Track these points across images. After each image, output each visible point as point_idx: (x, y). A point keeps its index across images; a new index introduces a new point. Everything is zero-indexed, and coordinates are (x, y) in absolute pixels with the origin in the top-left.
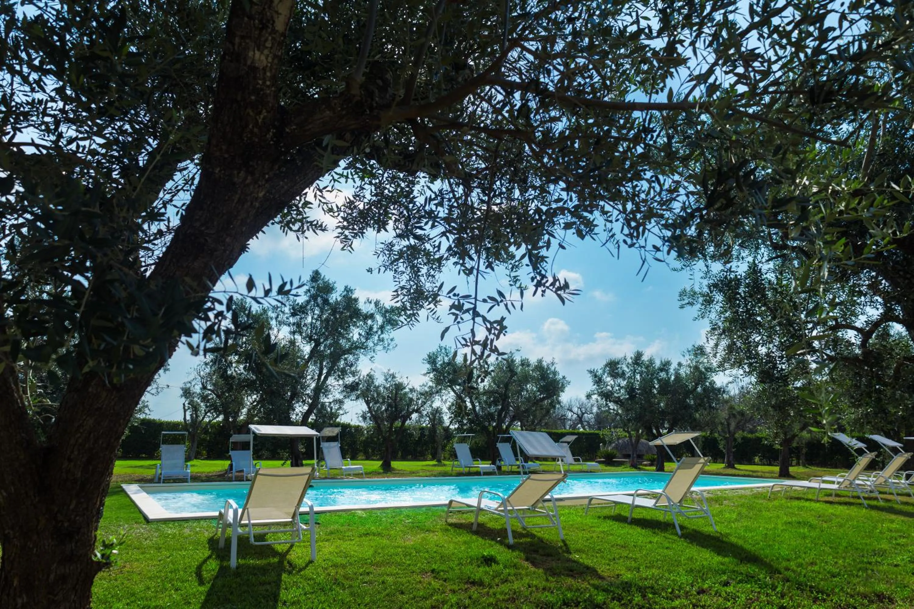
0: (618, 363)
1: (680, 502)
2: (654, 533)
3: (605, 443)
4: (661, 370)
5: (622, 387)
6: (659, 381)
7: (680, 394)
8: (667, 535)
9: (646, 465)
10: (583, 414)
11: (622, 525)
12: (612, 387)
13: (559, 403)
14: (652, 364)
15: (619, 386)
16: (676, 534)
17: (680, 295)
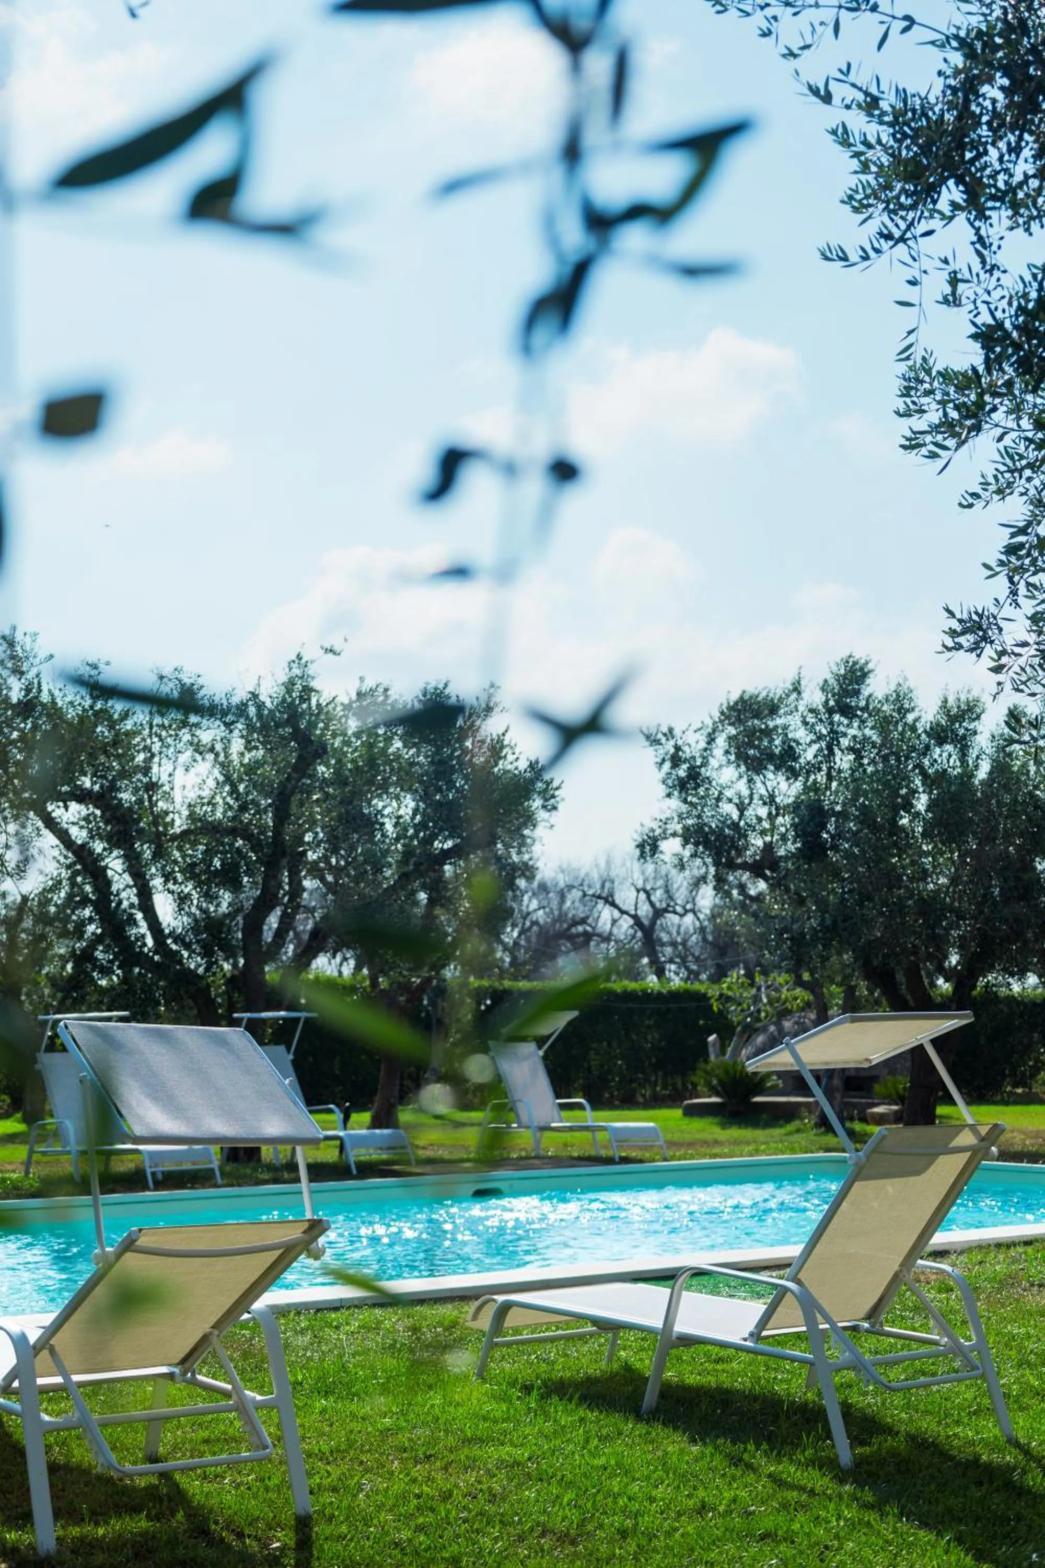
0: (773, 709)
1: (873, 1314)
2: (736, 1461)
3: (726, 1030)
4: (940, 735)
5: (780, 810)
6: (931, 781)
7: (1008, 837)
8: (789, 1470)
9: (880, 1120)
10: (658, 913)
11: (610, 1422)
12: (741, 808)
13: (528, 871)
14: (903, 711)
15: (771, 800)
16: (829, 1464)
17: (906, 392)
